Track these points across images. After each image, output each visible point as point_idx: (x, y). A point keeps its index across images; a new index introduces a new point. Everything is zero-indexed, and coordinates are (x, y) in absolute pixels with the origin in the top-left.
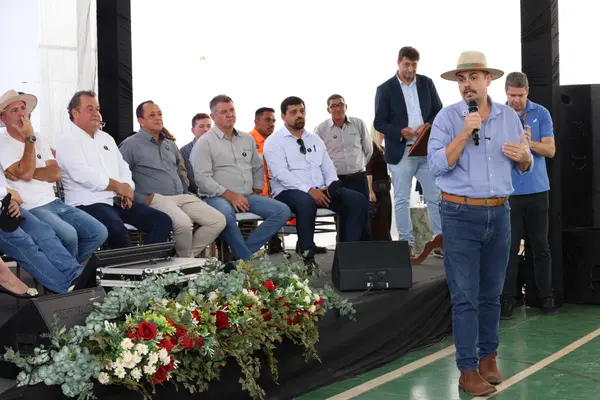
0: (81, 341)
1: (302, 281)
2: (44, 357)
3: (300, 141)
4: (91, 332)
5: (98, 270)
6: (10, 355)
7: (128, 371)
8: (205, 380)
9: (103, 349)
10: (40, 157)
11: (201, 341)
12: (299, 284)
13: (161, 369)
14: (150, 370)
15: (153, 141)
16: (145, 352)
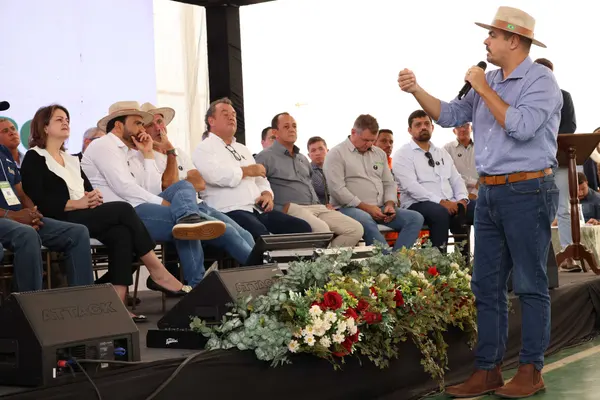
0: (268, 309)
1: (463, 270)
2: (236, 322)
3: (428, 155)
4: (276, 302)
5: (265, 254)
6: (196, 323)
7: (317, 338)
8: (385, 357)
9: (291, 317)
10: (181, 169)
11: (381, 318)
12: (461, 273)
13: (350, 338)
14: (339, 338)
15: (287, 153)
16: (334, 320)
